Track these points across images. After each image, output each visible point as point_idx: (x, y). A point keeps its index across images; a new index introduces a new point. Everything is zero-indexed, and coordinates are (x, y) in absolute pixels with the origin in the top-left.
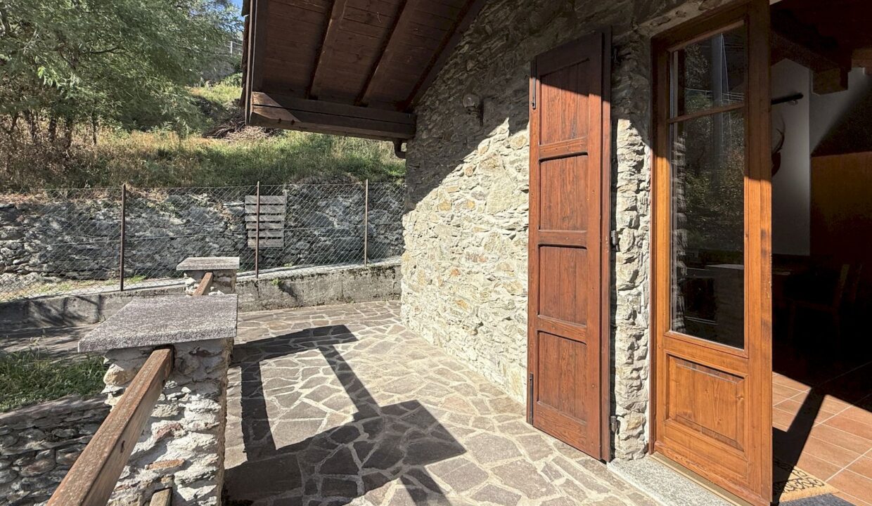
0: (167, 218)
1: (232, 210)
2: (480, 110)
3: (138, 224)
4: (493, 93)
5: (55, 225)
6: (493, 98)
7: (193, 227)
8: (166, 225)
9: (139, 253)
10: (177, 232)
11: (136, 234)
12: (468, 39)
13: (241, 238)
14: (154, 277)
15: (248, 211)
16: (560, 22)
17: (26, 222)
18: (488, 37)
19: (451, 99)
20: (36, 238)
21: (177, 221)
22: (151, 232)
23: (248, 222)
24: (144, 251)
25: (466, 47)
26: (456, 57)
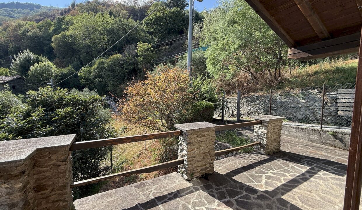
0: (299, 100)
1: (329, 97)
3: (289, 102)
5: (267, 101)
7: (310, 103)
8: (299, 102)
9: (289, 112)
10: (303, 105)
11: (288, 105)
13: (333, 110)
14: (293, 121)
15: (339, 97)
17: (261, 100)
20: (263, 105)
21: (303, 101)
22: (293, 105)
23: (339, 103)
24: (290, 111)
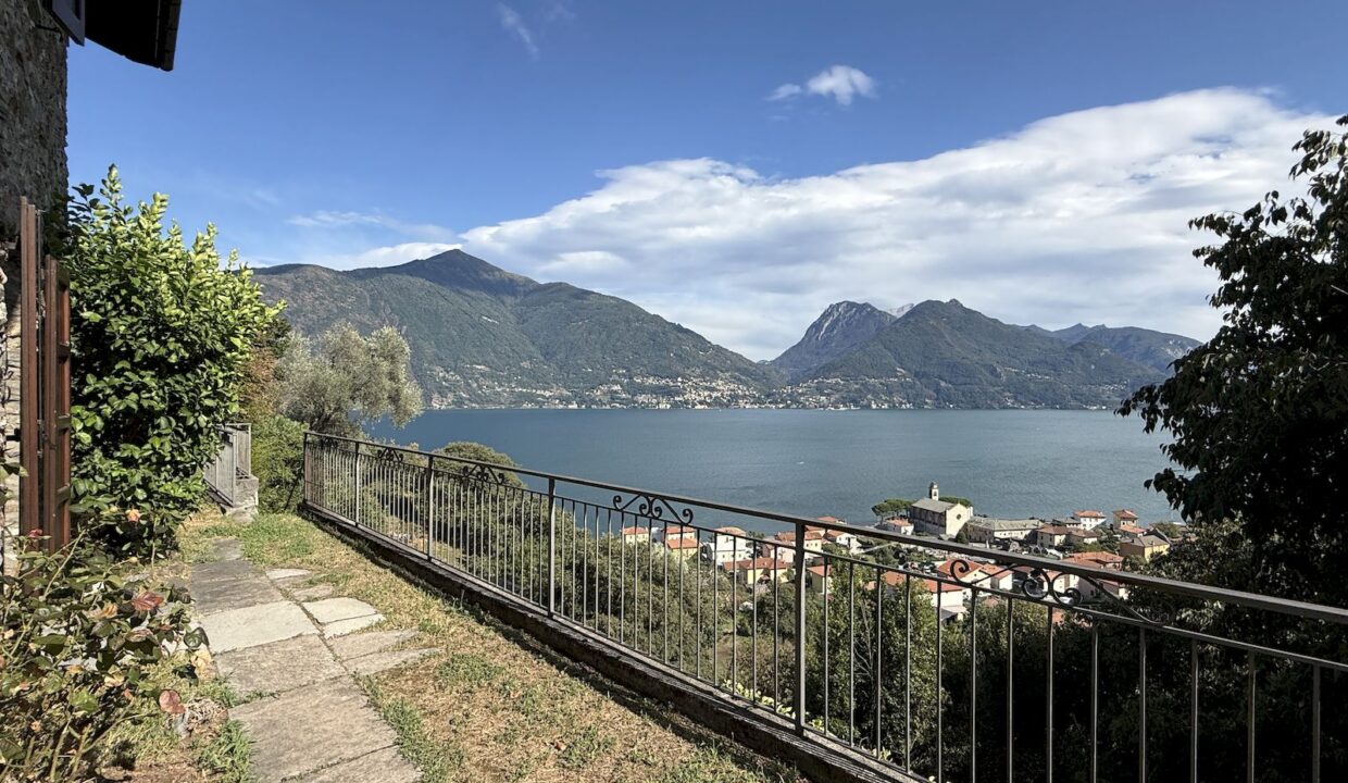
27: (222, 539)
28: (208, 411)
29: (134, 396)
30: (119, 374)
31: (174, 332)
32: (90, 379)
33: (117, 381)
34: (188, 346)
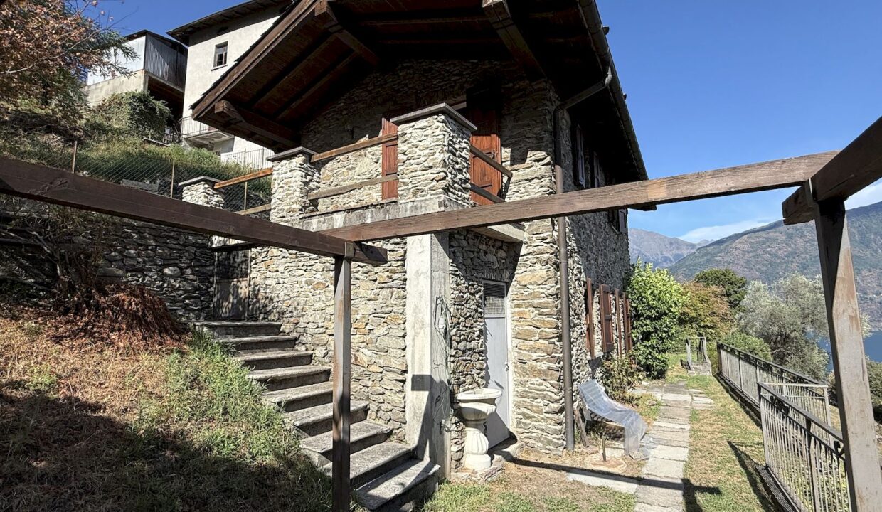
2: (352, 132)
4: (358, 125)
6: (358, 127)
12: (343, 101)
16: (391, 103)
18: (355, 102)
19: (331, 127)
25: (342, 104)
26: (335, 107)
27: (681, 379)
28: (666, 332)
29: (645, 327)
30: (641, 321)
31: (653, 308)
32: (635, 322)
33: (641, 323)
34: (657, 312)
